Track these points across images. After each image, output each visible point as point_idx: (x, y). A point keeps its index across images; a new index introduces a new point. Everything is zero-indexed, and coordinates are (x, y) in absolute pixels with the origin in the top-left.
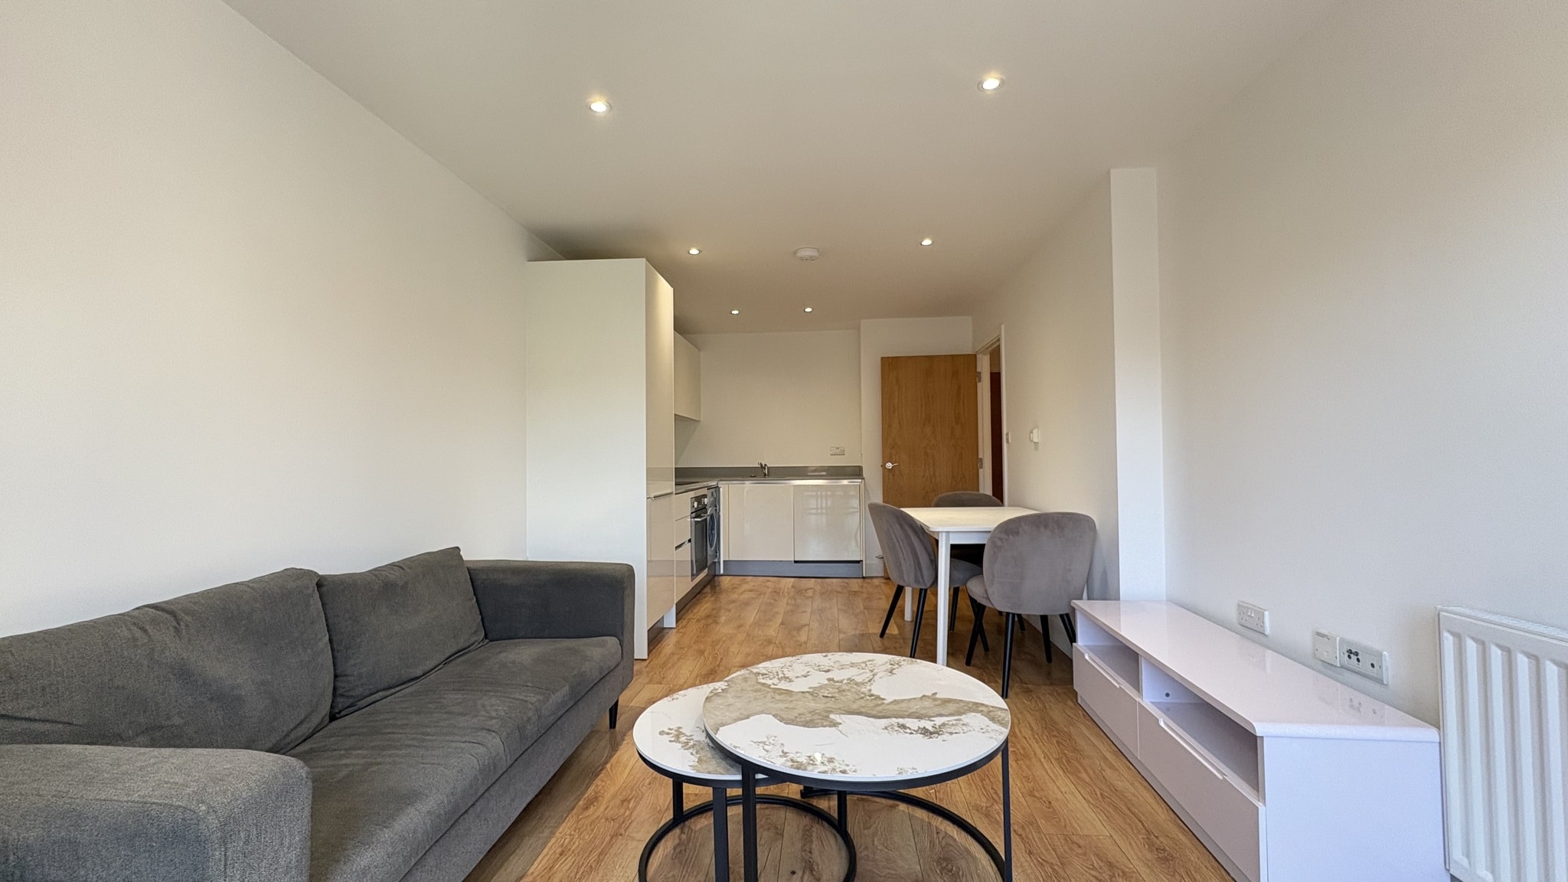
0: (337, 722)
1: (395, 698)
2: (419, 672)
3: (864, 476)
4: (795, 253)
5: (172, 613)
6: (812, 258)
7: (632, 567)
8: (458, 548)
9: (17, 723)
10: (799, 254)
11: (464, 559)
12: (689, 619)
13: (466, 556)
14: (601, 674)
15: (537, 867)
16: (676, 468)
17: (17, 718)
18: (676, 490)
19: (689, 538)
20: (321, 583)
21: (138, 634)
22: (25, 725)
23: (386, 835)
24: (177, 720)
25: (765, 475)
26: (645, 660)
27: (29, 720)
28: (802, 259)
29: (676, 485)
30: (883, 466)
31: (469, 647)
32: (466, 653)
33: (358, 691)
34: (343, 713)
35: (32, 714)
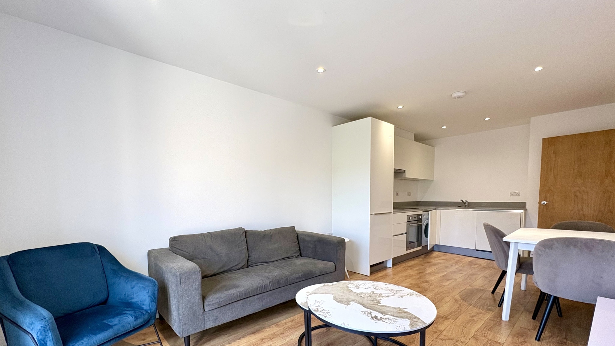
0: (248, 268)
1: (265, 266)
2: (272, 260)
3: (527, 208)
4: (451, 95)
5: (211, 234)
6: (460, 97)
7: (344, 239)
8: (294, 227)
9: (181, 251)
10: (454, 96)
11: (296, 230)
12: (401, 266)
13: (297, 229)
14: (321, 273)
15: (283, 322)
16: (394, 203)
17: (181, 250)
18: (394, 211)
19: (406, 232)
20: (246, 232)
21: (203, 238)
22: (183, 252)
23: (226, 292)
24: (209, 258)
25: (466, 206)
26: (368, 276)
27: (184, 251)
28: (455, 98)
29: (394, 209)
30: (540, 203)
31: (292, 257)
32: (291, 258)
33: (254, 262)
34: (250, 266)
35: (184, 250)
